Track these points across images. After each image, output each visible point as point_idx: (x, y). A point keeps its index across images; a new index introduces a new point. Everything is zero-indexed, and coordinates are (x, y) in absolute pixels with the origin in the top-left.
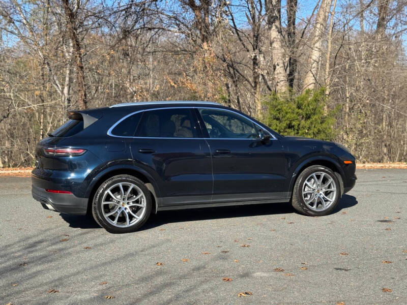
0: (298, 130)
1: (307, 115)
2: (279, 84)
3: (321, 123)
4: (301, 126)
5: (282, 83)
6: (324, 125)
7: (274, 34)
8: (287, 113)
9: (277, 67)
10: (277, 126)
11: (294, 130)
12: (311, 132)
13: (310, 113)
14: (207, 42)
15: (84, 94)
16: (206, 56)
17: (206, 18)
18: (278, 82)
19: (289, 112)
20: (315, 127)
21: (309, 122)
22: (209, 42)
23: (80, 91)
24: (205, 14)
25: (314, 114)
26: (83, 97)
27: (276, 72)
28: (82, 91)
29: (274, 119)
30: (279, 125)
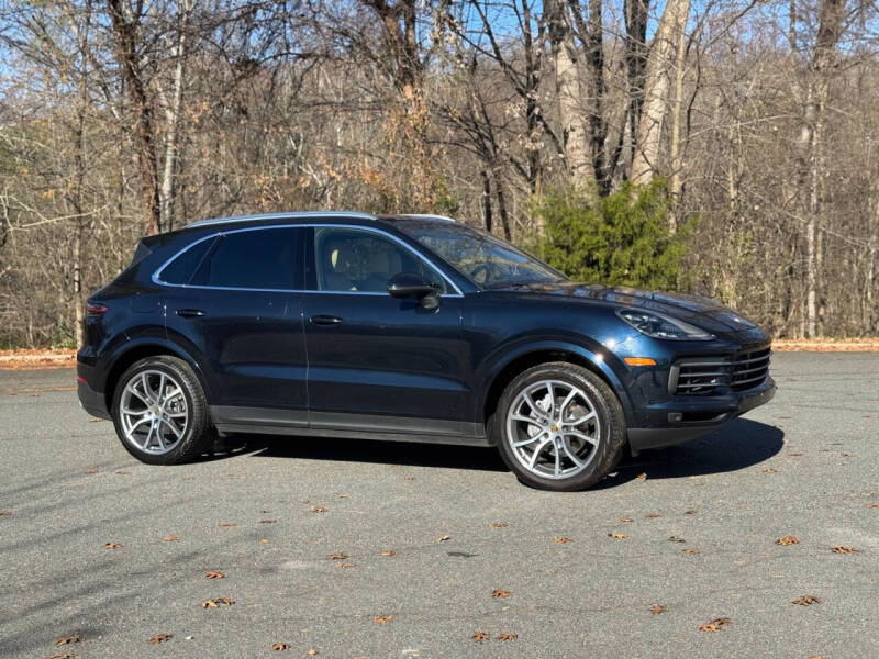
0: (607, 270)
1: (624, 237)
2: (575, 172)
3: (655, 255)
4: (612, 262)
5: (581, 169)
6: (662, 260)
7: (563, 64)
8: (581, 234)
9: (572, 136)
10: (562, 261)
11: (599, 270)
12: (634, 273)
13: (631, 233)
14: (412, 84)
15: (153, 194)
16: (409, 112)
17: (411, 33)
18: (573, 168)
19: (587, 232)
20: (642, 263)
21: (629, 251)
22: (416, 83)
23: (145, 188)
24: (407, 25)
25: (641, 235)
26: (153, 202)
27: (568, 147)
28: (151, 190)
29: (557, 247)
30: (566, 259)
